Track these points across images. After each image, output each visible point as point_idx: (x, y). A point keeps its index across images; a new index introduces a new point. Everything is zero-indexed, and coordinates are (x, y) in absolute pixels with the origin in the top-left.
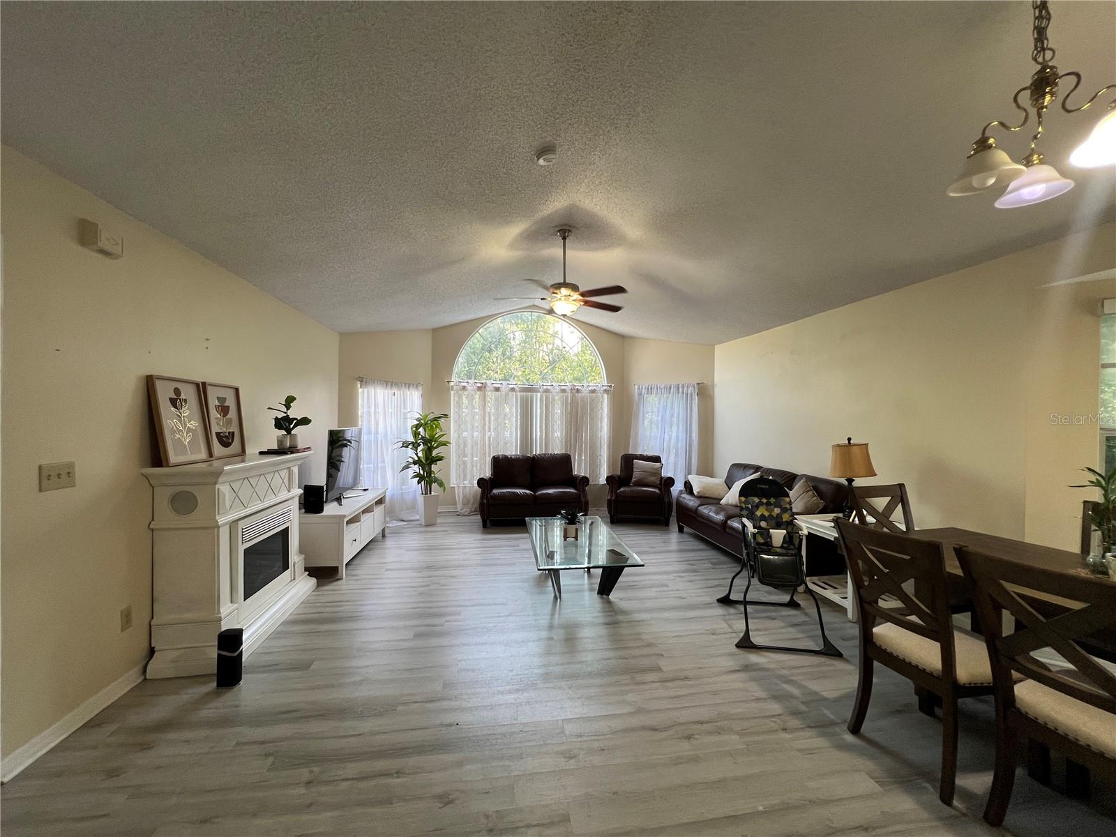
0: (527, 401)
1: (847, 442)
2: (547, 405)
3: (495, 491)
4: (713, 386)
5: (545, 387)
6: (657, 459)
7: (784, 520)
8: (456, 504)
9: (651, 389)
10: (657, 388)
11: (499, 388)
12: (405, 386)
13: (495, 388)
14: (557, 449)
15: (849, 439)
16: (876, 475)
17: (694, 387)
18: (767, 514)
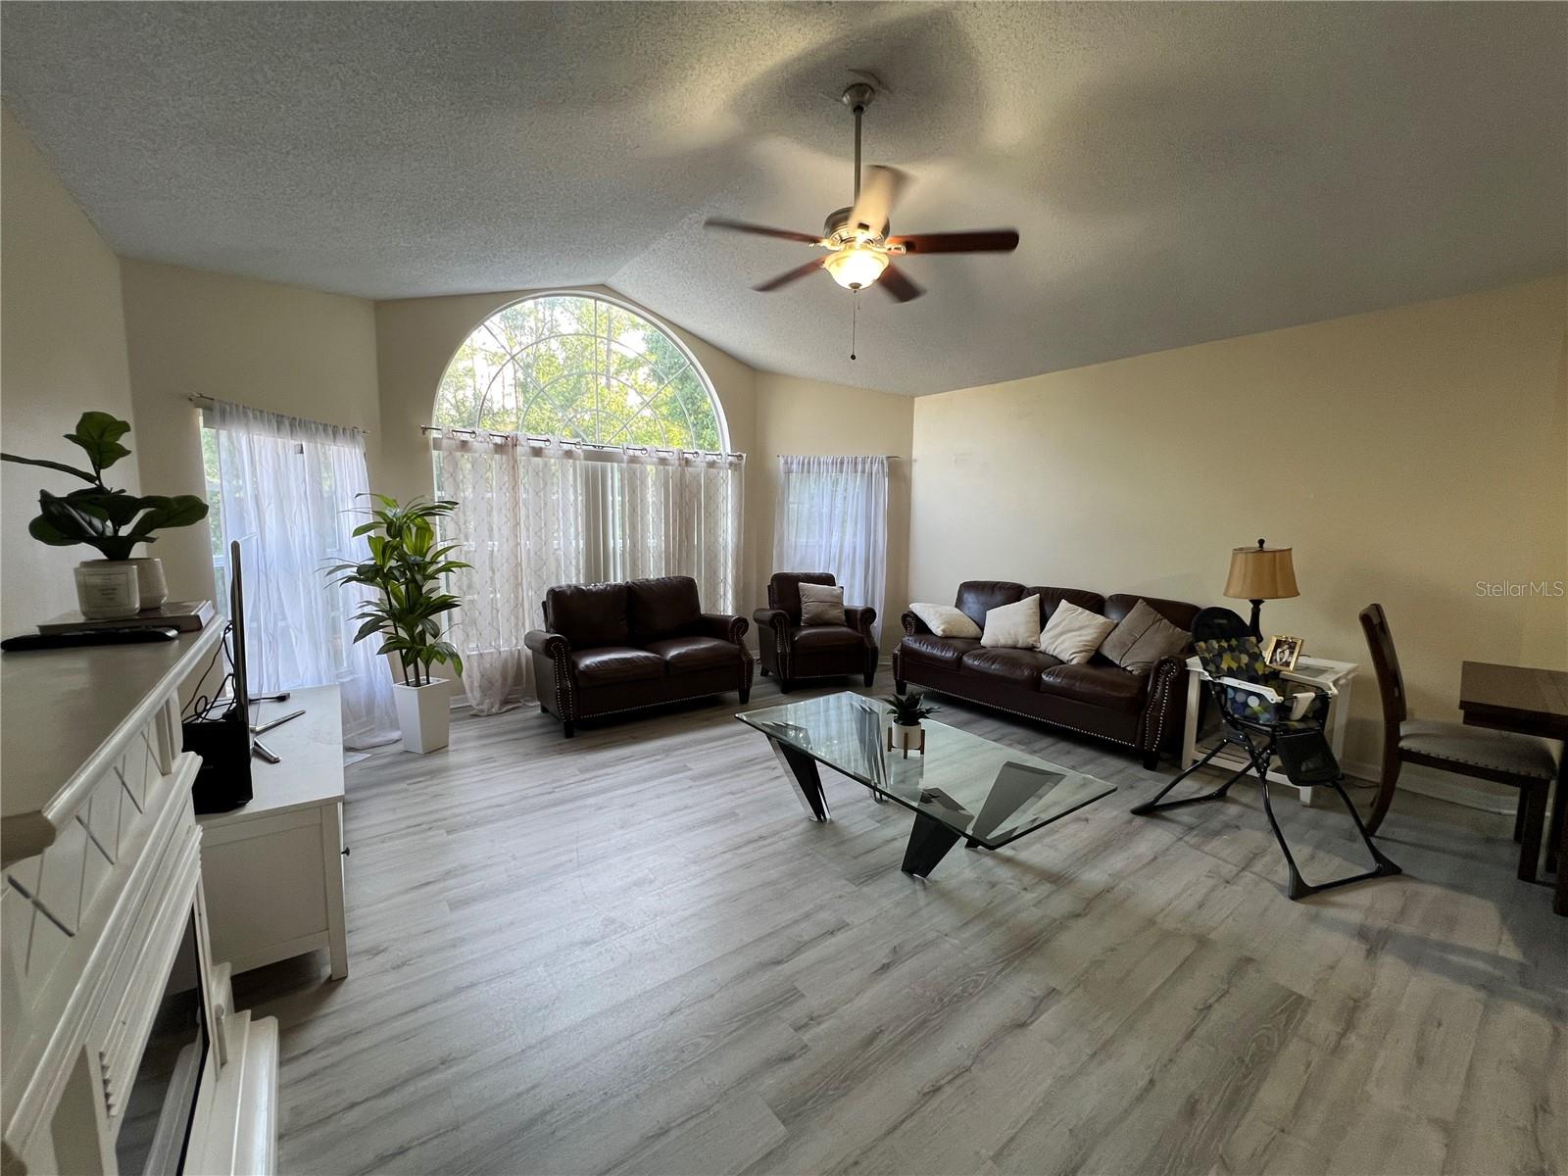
0: (595, 479)
1: (1258, 545)
2: (633, 485)
3: (589, 661)
4: (910, 462)
5: (631, 452)
6: (829, 580)
7: (1260, 673)
8: (464, 692)
9: (809, 463)
10: (819, 463)
11: (541, 448)
12: (325, 430)
13: (533, 448)
14: (654, 570)
15: (1261, 542)
16: (1299, 594)
17: (883, 463)
18: (1234, 666)
